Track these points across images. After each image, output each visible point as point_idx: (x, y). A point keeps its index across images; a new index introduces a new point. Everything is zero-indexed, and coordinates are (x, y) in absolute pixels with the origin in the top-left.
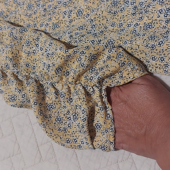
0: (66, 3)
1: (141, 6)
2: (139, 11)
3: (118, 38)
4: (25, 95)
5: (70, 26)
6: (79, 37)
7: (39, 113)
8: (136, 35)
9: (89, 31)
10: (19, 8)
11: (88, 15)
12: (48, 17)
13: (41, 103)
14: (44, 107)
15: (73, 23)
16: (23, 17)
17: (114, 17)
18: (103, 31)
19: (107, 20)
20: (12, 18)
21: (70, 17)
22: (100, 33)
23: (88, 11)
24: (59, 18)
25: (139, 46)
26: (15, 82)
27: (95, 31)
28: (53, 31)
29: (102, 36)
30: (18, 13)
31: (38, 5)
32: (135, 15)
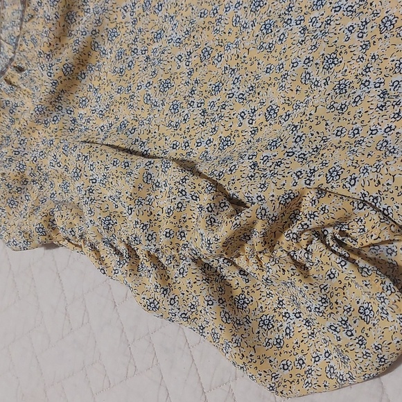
0: (243, 95)
1: (395, 89)
2: (392, 100)
3: (350, 163)
4: (176, 300)
5: (252, 140)
6: (270, 167)
7: (224, 319)
8: (387, 153)
9: (291, 150)
10: (156, 112)
11: (289, 115)
12: (210, 126)
13: (221, 299)
14: (230, 305)
15: (259, 135)
16: (163, 129)
17: (341, 117)
18: (319, 147)
19: (327, 124)
20: (142, 132)
21: (252, 124)
22: (313, 153)
23: (287, 108)
24: (231, 126)
25: (394, 176)
26: (154, 271)
27: (301, 148)
28: (220, 154)
29: (316, 159)
30: (153, 123)
31: (190, 104)
32: (384, 109)
